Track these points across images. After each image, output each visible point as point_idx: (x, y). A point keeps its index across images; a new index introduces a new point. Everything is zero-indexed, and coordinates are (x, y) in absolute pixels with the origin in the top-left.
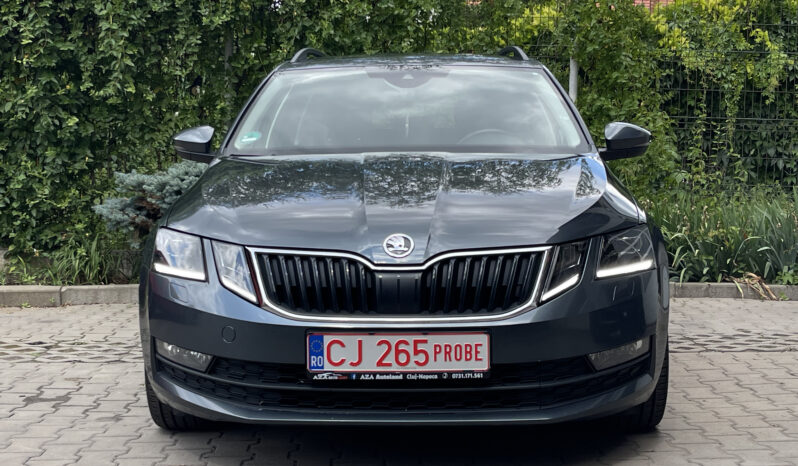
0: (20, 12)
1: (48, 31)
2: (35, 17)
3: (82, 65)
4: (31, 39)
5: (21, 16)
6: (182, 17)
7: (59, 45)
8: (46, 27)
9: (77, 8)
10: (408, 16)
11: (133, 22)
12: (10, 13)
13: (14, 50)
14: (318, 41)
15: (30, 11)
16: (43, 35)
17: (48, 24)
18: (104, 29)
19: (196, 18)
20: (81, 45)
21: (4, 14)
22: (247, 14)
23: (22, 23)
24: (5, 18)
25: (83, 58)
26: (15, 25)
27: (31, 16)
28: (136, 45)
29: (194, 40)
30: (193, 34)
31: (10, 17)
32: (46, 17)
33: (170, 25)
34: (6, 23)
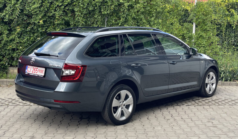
0: (55, 9)
1: (63, 14)
2: (59, 11)
3: (70, 23)
4: (58, 16)
5: (55, 11)
6: (97, 11)
7: (65, 18)
8: (62, 13)
9: (70, 9)
10: (153, 11)
11: (84, 13)
12: (53, 9)
13: (53, 19)
14: (131, 18)
15: (58, 9)
16: (61, 16)
17: (62, 12)
18: (77, 14)
19: (100, 12)
20: (70, 18)
21: (51, 10)
22: (113, 11)
23: (56, 12)
24: (51, 11)
25: (71, 21)
26: (54, 13)
27: (58, 11)
28: (85, 18)
29: (100, 18)
30: (99, 16)
31: (53, 11)
32: (62, 11)
33: (93, 13)
34: (51, 12)
